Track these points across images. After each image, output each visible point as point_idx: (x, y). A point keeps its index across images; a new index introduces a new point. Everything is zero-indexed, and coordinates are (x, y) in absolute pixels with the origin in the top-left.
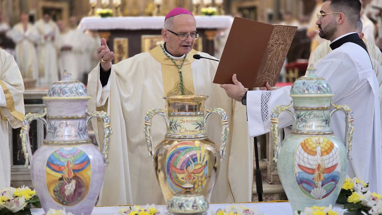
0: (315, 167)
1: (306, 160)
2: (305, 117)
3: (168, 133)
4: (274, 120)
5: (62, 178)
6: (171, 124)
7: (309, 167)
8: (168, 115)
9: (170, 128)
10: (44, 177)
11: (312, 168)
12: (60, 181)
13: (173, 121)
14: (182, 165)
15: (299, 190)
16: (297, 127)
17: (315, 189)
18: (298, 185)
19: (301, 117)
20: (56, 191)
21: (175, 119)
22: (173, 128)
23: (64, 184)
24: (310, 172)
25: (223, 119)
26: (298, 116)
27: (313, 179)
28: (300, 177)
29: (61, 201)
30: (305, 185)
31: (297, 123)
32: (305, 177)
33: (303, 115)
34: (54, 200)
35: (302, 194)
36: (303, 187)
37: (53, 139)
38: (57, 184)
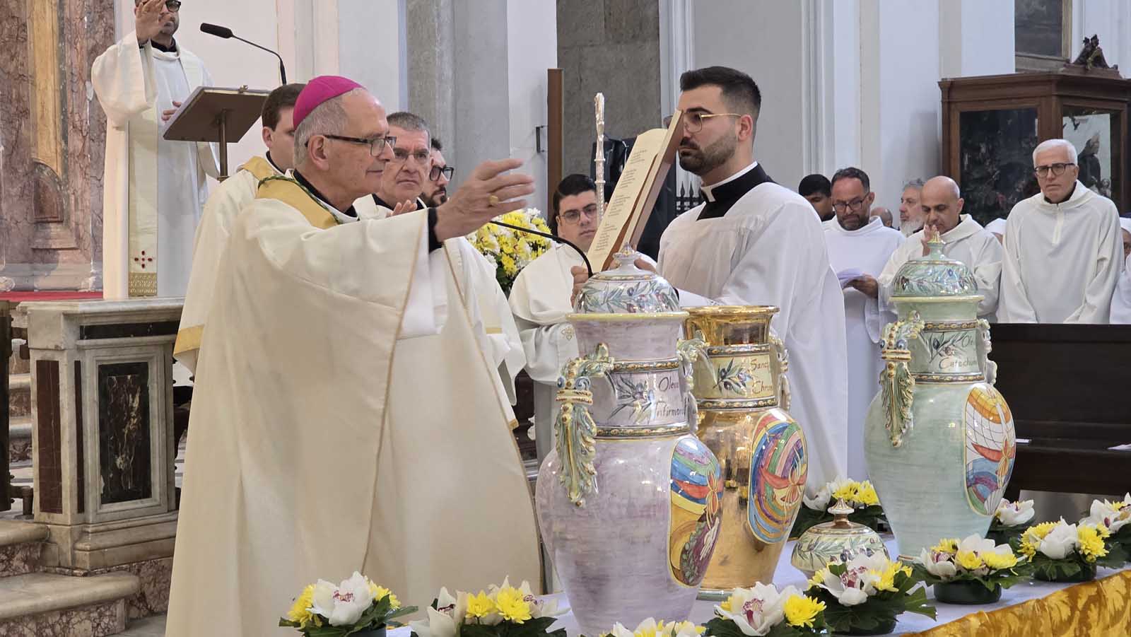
0: (1001, 447)
1: (988, 435)
2: (954, 344)
3: (712, 397)
4: (903, 353)
5: (705, 515)
6: (726, 373)
7: (993, 447)
8: (709, 354)
9: (722, 384)
10: (665, 518)
11: (997, 449)
12: (700, 523)
13: (730, 366)
14: (785, 467)
15: (966, 499)
16: (934, 367)
17: (994, 493)
18: (968, 488)
19: (946, 345)
20: (687, 551)
21: (738, 361)
22: (732, 383)
23: (705, 531)
24: (995, 458)
25: (781, 359)
26: (936, 344)
27: (996, 473)
28: (975, 471)
29: (687, 574)
30: (980, 487)
31: (932, 359)
32: (985, 470)
33: (951, 341)
34: (673, 577)
35: (968, 505)
36: (976, 492)
37: (648, 422)
38: (694, 532)
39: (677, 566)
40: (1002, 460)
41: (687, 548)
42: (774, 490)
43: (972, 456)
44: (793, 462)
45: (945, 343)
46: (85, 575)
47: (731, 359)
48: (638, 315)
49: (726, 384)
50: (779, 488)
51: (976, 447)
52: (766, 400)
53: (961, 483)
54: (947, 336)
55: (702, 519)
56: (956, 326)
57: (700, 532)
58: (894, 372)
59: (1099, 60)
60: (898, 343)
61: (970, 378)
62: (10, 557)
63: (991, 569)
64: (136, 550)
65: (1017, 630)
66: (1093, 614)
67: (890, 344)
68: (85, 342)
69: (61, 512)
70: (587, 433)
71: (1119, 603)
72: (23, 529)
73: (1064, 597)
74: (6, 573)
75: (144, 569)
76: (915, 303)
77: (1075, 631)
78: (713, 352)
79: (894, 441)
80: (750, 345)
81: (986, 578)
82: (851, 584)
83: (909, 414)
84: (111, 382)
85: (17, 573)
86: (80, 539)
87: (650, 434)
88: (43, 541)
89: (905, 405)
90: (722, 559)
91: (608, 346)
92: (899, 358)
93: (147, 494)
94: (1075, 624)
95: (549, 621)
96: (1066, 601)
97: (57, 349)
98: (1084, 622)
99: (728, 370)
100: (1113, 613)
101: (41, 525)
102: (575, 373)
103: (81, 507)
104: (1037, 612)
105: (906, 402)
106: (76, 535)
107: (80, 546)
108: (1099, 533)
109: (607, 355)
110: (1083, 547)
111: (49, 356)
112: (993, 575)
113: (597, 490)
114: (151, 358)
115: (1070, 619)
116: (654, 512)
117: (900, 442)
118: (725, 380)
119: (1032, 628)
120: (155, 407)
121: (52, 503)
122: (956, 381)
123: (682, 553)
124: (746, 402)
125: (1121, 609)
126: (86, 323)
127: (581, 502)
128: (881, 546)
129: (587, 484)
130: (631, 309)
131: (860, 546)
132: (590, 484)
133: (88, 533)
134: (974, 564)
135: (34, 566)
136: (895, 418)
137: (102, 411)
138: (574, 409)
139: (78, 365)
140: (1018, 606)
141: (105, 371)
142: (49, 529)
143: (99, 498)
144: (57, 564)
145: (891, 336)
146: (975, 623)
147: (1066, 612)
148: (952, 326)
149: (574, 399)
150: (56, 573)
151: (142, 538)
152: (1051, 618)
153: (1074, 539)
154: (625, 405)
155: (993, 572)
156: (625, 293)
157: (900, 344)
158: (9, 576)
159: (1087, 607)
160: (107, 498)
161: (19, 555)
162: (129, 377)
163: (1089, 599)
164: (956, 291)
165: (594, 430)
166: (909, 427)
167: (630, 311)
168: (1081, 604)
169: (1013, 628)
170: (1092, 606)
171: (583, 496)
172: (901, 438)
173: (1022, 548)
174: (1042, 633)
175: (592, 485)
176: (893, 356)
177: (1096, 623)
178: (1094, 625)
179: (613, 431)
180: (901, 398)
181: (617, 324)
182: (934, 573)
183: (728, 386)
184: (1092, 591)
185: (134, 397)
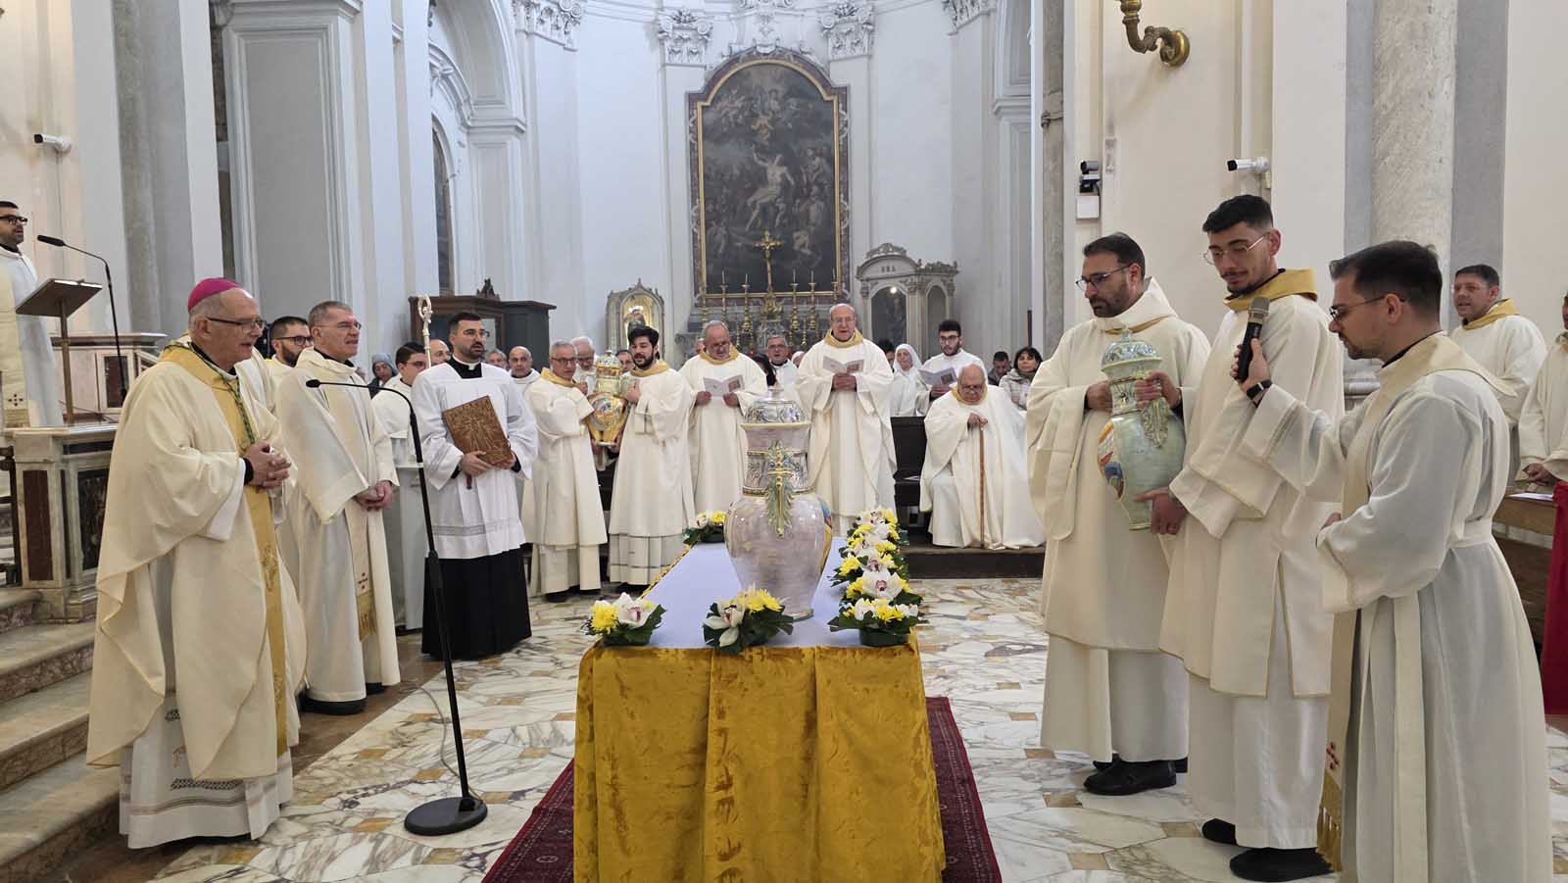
59: (492, 291)
62: (10, 616)
68: (70, 456)
69: (52, 579)
72: (9, 597)
74: (7, 628)
84: (87, 483)
85: (16, 628)
86: (70, 597)
88: (36, 602)
97: (46, 462)
101: (32, 591)
103: (68, 574)
106: (67, 595)
111: (36, 467)
121: (42, 570)
126: (70, 442)
133: (76, 592)
135: (28, 621)
137: (81, 505)
141: (83, 476)
142: (40, 593)
143: (81, 566)
144: (50, 617)
150: (50, 624)
158: (9, 630)
160: (86, 566)
161: (16, 614)
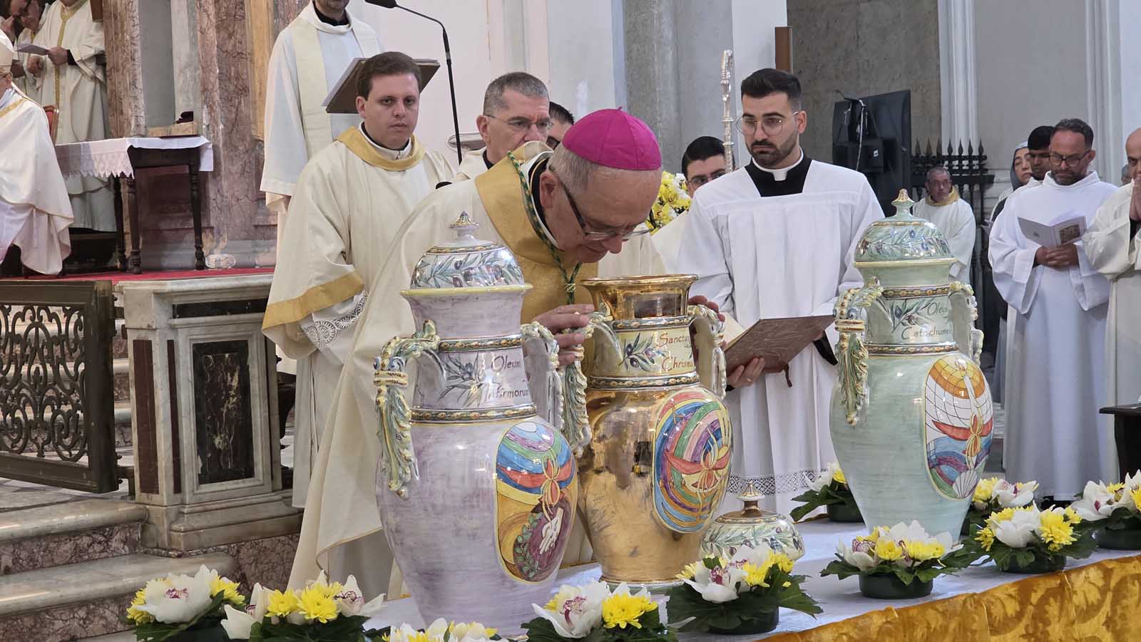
0: (968, 424)
1: (951, 410)
2: (919, 311)
3: (619, 375)
4: (854, 323)
5: (540, 505)
6: (632, 350)
7: (957, 423)
8: (614, 328)
9: (628, 361)
10: (490, 509)
11: (964, 426)
12: (534, 514)
13: (637, 341)
14: (695, 450)
15: (930, 483)
16: (896, 337)
17: (963, 474)
18: (930, 469)
19: (909, 314)
20: (520, 544)
21: (645, 335)
22: (640, 361)
23: (541, 523)
24: (960, 437)
25: (715, 332)
26: (898, 312)
27: (964, 452)
28: (937, 451)
29: (525, 569)
30: (945, 469)
31: (895, 329)
32: (950, 449)
33: (914, 309)
34: (507, 572)
35: (934, 490)
36: (941, 475)
37: (478, 405)
38: (527, 524)
39: (511, 560)
40: (971, 438)
41: (520, 540)
42: (683, 476)
43: (933, 434)
44: (705, 446)
45: (907, 311)
46: (179, 556)
47: (638, 333)
48: (466, 289)
49: (632, 360)
50: (689, 473)
51: (938, 425)
52: (679, 378)
53: (923, 464)
54: (910, 304)
55: (537, 509)
56: (919, 292)
57: (535, 524)
58: (846, 344)
60: (849, 311)
61: (936, 349)
62: (108, 540)
63: (914, 560)
64: (234, 530)
65: (938, 628)
66: (1053, 609)
67: (842, 313)
68: (177, 321)
69: (158, 493)
70: (400, 417)
71: (1094, 596)
72: (124, 509)
73: (1012, 591)
74: (104, 554)
75: (244, 550)
76: (875, 268)
77: (1026, 627)
78: (618, 326)
79: (849, 419)
80: (664, 318)
81: (910, 570)
82: (718, 580)
83: (865, 390)
84: (208, 360)
85: (116, 555)
86: (176, 520)
87: (479, 418)
89: (859, 380)
90: (632, 550)
91: (435, 322)
92: (850, 329)
93: (250, 473)
94: (1025, 621)
95: (363, 619)
96: (1013, 593)
97: (149, 328)
98: (1041, 617)
99: (635, 346)
100: (1085, 607)
101: (141, 506)
102: (390, 352)
103: (178, 488)
104: (969, 607)
105: (859, 377)
106: (172, 515)
107: (175, 527)
108: (1066, 518)
109: (434, 333)
110: (1044, 535)
111: (143, 335)
112: (918, 567)
113: (418, 478)
114: (251, 336)
115: (1019, 616)
116: (478, 501)
117: (856, 419)
118: (631, 357)
119: (960, 624)
120: (256, 386)
121: (150, 485)
122: (919, 352)
123: (515, 547)
124: (654, 380)
125: (1096, 603)
126: (177, 301)
127: (403, 490)
128: (790, 535)
129: (406, 473)
130: (458, 283)
131: (764, 536)
132: (409, 472)
133: (184, 513)
134: (895, 554)
135: (135, 547)
136: (849, 394)
137: (197, 390)
138: (389, 392)
139: (171, 345)
140: (944, 600)
141: (200, 351)
142: (147, 510)
143: (196, 479)
144: (155, 545)
145: (843, 305)
146: (878, 621)
147: (1012, 608)
148: (914, 292)
149: (387, 381)
150: (154, 554)
151: (241, 519)
152: (989, 614)
153: (1036, 526)
154: (454, 387)
155: (917, 564)
156: (452, 267)
157: (852, 313)
158: (107, 557)
159: (1044, 600)
160: (204, 478)
161: (117, 537)
162: (227, 355)
163: (1046, 592)
164: (922, 254)
165: (408, 414)
166: (864, 404)
167: (456, 286)
168: (1035, 598)
169: (933, 626)
170: (1052, 600)
171: (404, 484)
172: (857, 415)
173: (979, 536)
174: (976, 631)
175: (410, 473)
176: (845, 327)
177: (1057, 619)
178: (1054, 621)
179: (440, 414)
180: (855, 371)
181: (441, 300)
182: (853, 564)
183: (635, 363)
184: (1054, 582)
185: (232, 376)
